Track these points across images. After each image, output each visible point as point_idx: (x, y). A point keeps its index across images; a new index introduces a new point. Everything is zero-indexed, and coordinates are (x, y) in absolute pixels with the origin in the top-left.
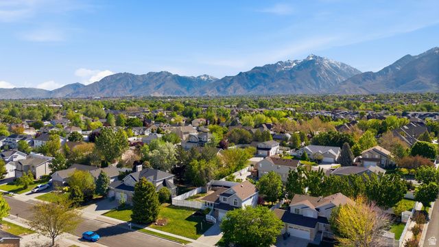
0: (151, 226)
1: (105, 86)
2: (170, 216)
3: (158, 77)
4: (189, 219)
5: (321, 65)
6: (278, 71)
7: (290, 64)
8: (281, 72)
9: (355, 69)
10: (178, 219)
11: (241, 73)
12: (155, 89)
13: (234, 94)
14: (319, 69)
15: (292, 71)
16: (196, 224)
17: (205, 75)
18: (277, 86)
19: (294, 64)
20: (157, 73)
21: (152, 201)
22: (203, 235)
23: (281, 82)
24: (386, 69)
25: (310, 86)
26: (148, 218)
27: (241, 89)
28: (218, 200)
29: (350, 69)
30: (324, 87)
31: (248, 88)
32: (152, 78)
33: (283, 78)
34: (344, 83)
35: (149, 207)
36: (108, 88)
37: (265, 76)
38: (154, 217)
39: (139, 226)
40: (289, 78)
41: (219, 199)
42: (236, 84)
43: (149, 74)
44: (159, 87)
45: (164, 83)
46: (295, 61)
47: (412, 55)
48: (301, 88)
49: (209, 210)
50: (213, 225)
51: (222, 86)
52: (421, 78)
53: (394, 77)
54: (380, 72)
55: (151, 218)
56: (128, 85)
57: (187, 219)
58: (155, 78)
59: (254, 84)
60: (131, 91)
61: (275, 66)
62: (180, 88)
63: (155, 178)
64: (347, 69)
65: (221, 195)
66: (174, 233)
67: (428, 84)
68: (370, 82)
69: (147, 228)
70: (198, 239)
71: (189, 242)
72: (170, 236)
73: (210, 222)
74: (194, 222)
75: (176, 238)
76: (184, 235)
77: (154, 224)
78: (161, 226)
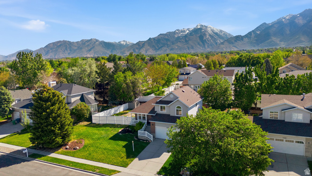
0: (60, 151)
1: (49, 51)
2: (87, 136)
3: (89, 43)
4: (115, 138)
5: (206, 31)
6: (176, 36)
7: (184, 31)
8: (179, 37)
9: (229, 34)
10: (99, 139)
11: (150, 38)
12: (87, 52)
13: (146, 54)
14: (205, 35)
15: (186, 36)
16: (124, 143)
17: (124, 41)
18: (176, 47)
19: (188, 31)
20: (88, 40)
21: (59, 116)
22: (136, 160)
23: (179, 44)
24: (250, 33)
25: (199, 46)
26: (53, 140)
27: (151, 50)
28: (153, 111)
29: (225, 34)
30: (208, 47)
31: (156, 50)
32: (84, 44)
33: (180, 42)
34: (222, 43)
35: (54, 125)
36: (52, 52)
37: (167, 40)
38: (64, 138)
39: (41, 153)
40: (184, 41)
41: (154, 108)
42: (146, 46)
43: (82, 41)
44: (90, 50)
45: (94, 47)
46: (188, 29)
47: (267, 23)
48: (192, 48)
49: (141, 125)
50: (149, 143)
51: (137, 49)
52: (274, 39)
53: (256, 38)
54: (246, 36)
55: (59, 140)
56: (66, 49)
57: (111, 139)
58: (87, 44)
59: (160, 46)
60: (69, 54)
61: (174, 33)
62: (106, 51)
63: (70, 92)
64: (224, 34)
65: (157, 103)
66: (92, 160)
67: (278, 42)
68: (240, 43)
69: (53, 155)
70: (129, 166)
71: (115, 172)
72: (86, 165)
73: (144, 140)
74: (122, 142)
75: (95, 166)
76: (108, 161)
77: (65, 147)
78: (75, 150)
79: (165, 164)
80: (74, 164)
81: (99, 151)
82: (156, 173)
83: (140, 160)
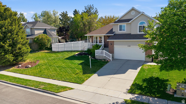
2: (44, 58)
10: (54, 59)
16: (80, 62)
28: (111, 31)
41: (112, 29)
57: (67, 59)
63: (34, 26)
65: (116, 22)
70: (86, 83)
71: (65, 88)
72: (30, 80)
73: (102, 60)
74: (78, 61)
75: (40, 82)
76: (58, 77)
77: (18, 66)
78: (26, 69)
79: (135, 80)
80: (17, 80)
81: (51, 68)
82: (125, 91)
83: (99, 75)
